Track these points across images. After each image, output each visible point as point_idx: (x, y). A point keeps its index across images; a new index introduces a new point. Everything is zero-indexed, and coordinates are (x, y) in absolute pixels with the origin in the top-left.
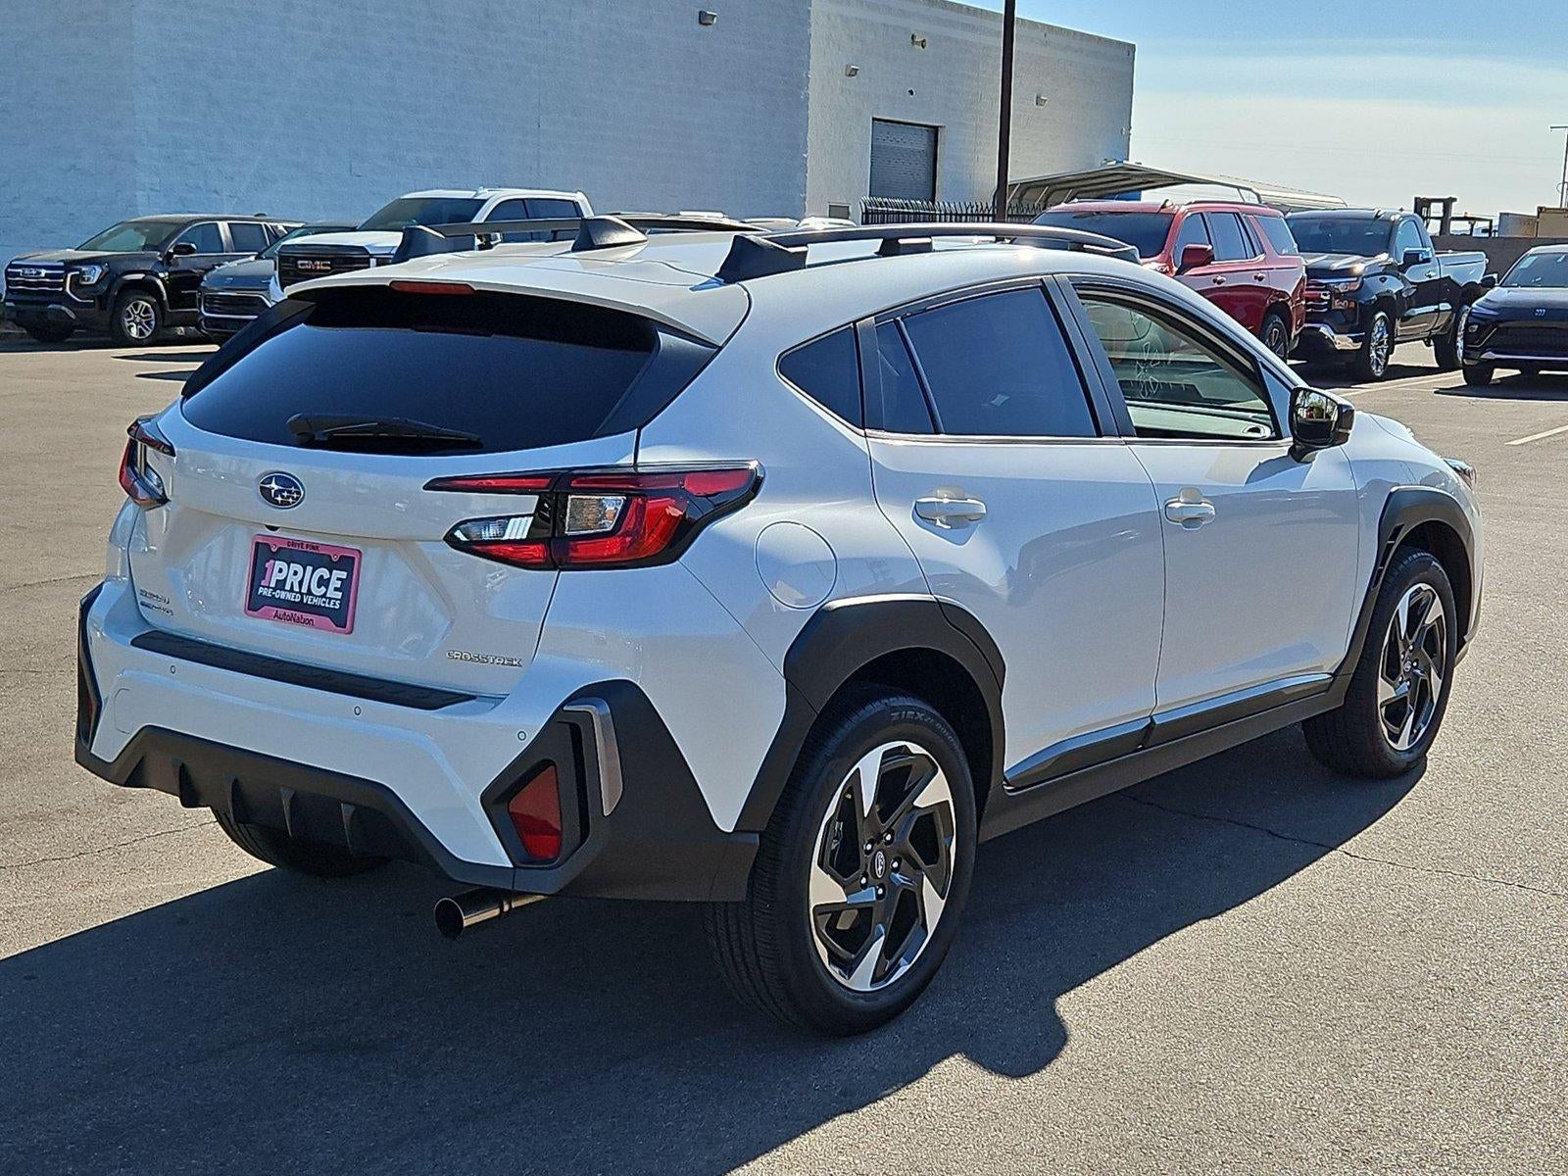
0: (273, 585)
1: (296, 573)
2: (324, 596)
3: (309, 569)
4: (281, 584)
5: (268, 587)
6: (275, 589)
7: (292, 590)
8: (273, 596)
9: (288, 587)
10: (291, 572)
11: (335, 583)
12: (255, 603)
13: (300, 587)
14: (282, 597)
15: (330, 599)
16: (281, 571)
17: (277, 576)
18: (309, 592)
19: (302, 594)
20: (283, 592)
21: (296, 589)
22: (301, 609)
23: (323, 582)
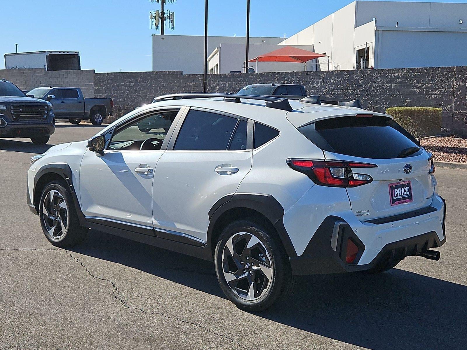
0: (395, 196)
1: (400, 191)
2: (406, 194)
3: (402, 188)
4: (397, 195)
5: (395, 197)
6: (396, 197)
7: (400, 195)
8: (396, 198)
9: (399, 195)
10: (399, 191)
11: (407, 190)
12: (393, 202)
13: (402, 194)
14: (398, 198)
15: (407, 194)
16: (396, 191)
17: (396, 193)
18: (404, 195)
19: (402, 195)
20: (398, 197)
21: (401, 195)
22: (403, 200)
23: (405, 191)
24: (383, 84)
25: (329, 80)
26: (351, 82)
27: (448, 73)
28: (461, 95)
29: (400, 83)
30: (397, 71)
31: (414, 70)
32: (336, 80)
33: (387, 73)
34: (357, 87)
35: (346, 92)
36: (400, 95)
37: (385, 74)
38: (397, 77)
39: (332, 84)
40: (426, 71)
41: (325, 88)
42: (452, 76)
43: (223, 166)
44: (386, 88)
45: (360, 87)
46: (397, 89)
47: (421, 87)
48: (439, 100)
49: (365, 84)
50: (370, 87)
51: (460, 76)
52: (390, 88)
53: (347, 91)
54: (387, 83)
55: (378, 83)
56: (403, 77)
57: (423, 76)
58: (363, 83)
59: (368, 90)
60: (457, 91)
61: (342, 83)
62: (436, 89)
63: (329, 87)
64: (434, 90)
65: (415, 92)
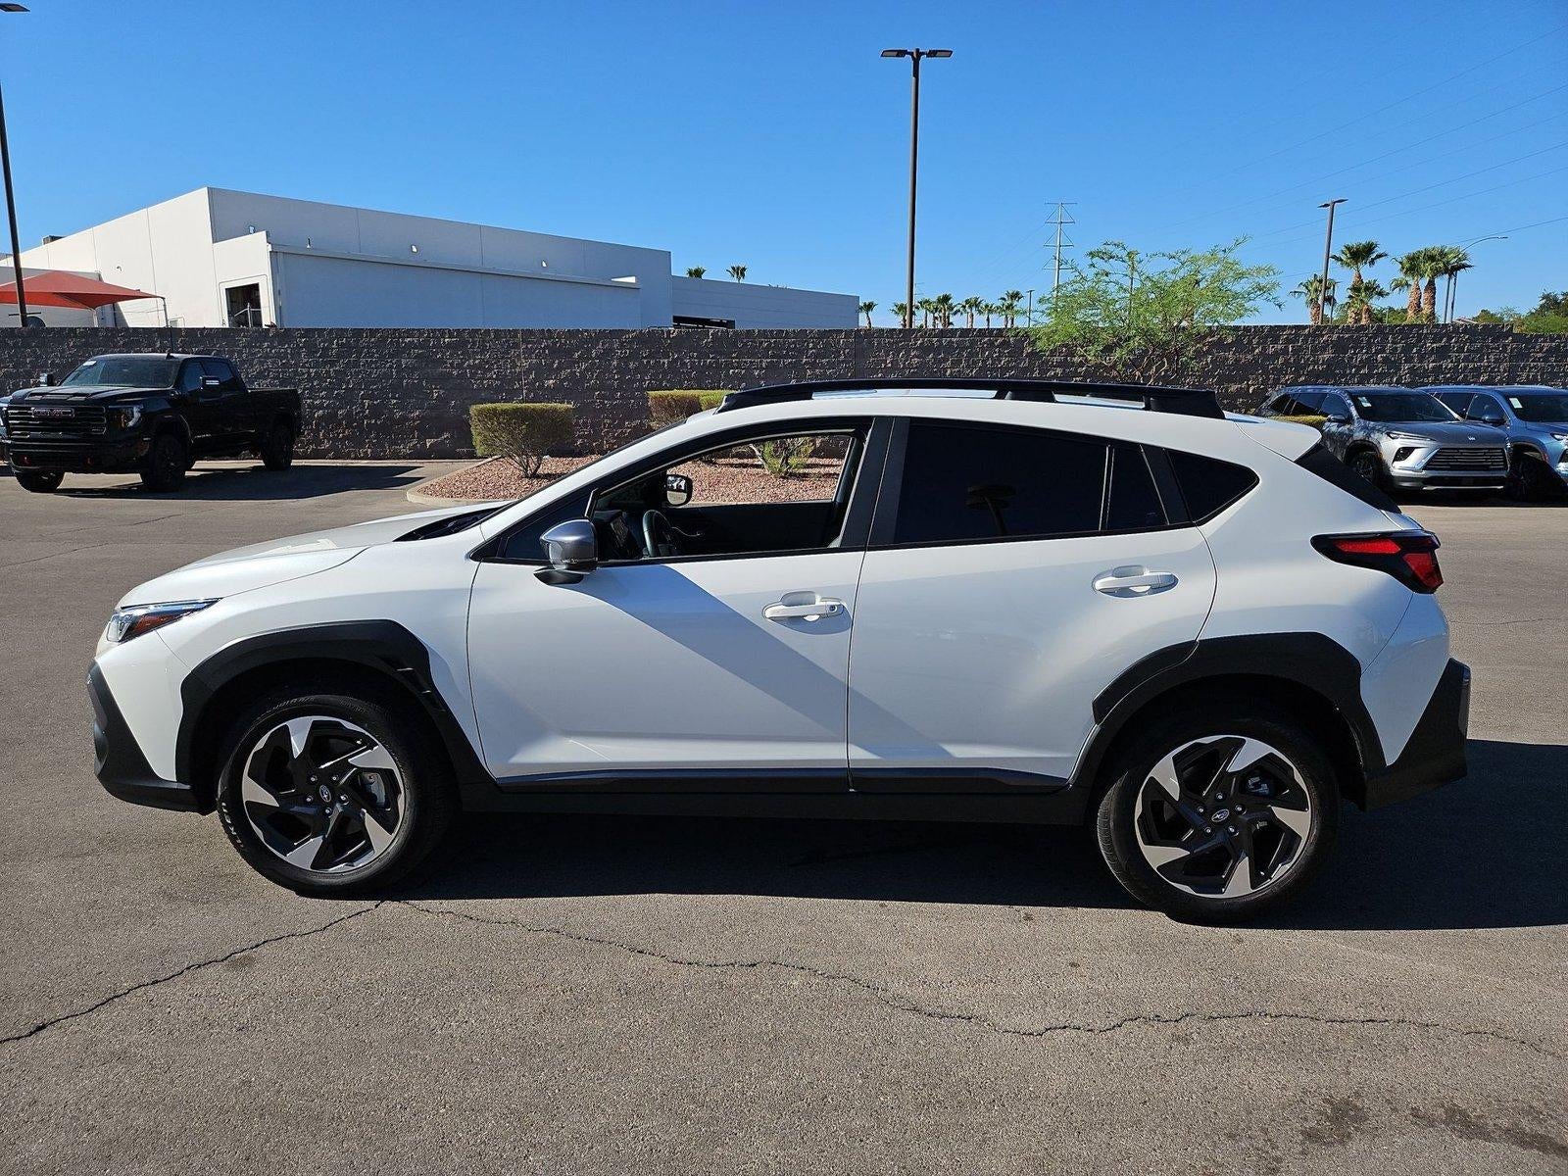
24: (382, 357)
25: (260, 347)
26: (311, 353)
27: (507, 341)
28: (535, 380)
29: (418, 356)
30: (409, 333)
31: (442, 332)
32: (275, 347)
33: (388, 337)
34: (326, 363)
35: (304, 374)
36: (420, 380)
37: (383, 339)
38: (410, 345)
39: (267, 357)
40: (466, 335)
41: (252, 366)
42: (516, 346)
43: (1119, 573)
44: (391, 367)
45: (333, 363)
46: (413, 369)
47: (460, 366)
48: (498, 390)
49: (344, 357)
50: (356, 364)
51: (530, 346)
52: (399, 365)
53: (304, 371)
54: (392, 356)
55: (372, 357)
56: (420, 346)
57: (463, 344)
58: (339, 356)
59: (353, 370)
60: (528, 372)
61: (291, 354)
62: (490, 370)
63: (261, 363)
64: (486, 371)
65: (450, 374)
